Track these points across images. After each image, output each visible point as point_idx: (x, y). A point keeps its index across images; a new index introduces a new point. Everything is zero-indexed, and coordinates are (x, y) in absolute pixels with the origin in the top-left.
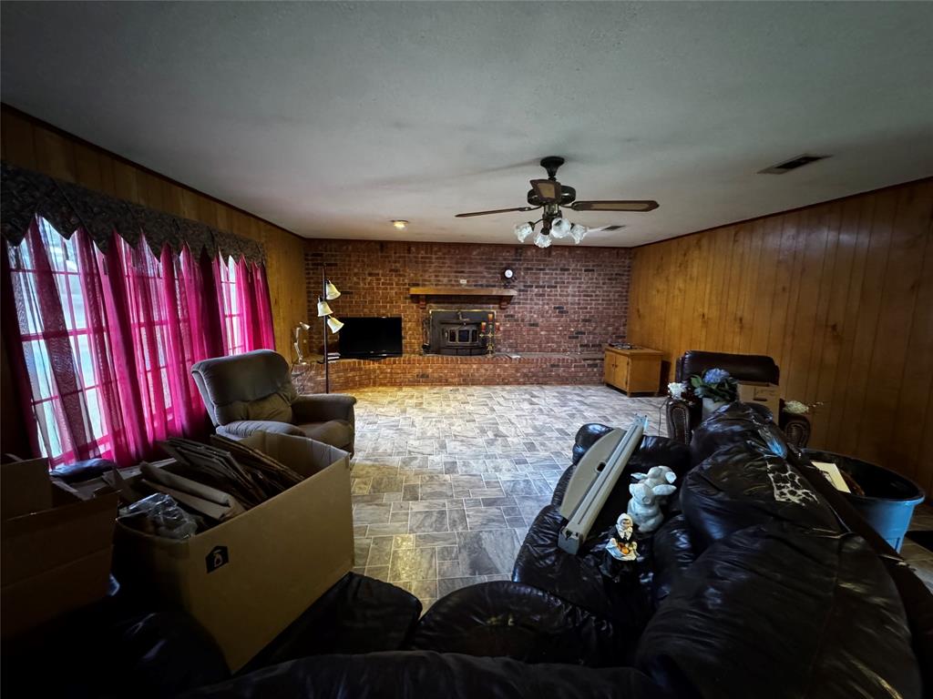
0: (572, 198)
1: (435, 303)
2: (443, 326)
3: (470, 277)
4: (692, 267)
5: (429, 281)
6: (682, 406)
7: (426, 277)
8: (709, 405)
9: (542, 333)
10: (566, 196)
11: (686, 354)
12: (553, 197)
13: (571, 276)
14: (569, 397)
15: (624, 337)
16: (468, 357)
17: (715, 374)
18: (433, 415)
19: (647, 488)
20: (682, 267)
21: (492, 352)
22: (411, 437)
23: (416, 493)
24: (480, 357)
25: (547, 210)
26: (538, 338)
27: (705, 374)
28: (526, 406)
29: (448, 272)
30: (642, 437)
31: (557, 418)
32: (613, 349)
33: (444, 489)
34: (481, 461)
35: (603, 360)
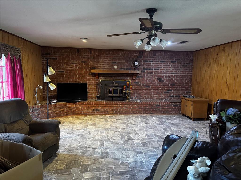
0: (160, 27)
1: (102, 77)
2: (106, 87)
3: (118, 65)
4: (221, 60)
5: (100, 67)
6: (216, 125)
7: (99, 65)
8: (229, 125)
9: (152, 90)
10: (158, 27)
11: (218, 101)
12: (151, 27)
13: (165, 65)
14: (164, 120)
15: (190, 92)
16: (118, 101)
17: (231, 110)
18: (100, 129)
19: (196, 169)
20: (216, 60)
21: (129, 99)
22: (88, 140)
23: (87, 168)
24: (123, 101)
25: (149, 33)
26: (150, 93)
27: (227, 110)
28: (144, 124)
29: (109, 63)
30: (196, 142)
31: (158, 130)
32: (185, 98)
33: (101, 166)
34: (120, 152)
35: (180, 103)
